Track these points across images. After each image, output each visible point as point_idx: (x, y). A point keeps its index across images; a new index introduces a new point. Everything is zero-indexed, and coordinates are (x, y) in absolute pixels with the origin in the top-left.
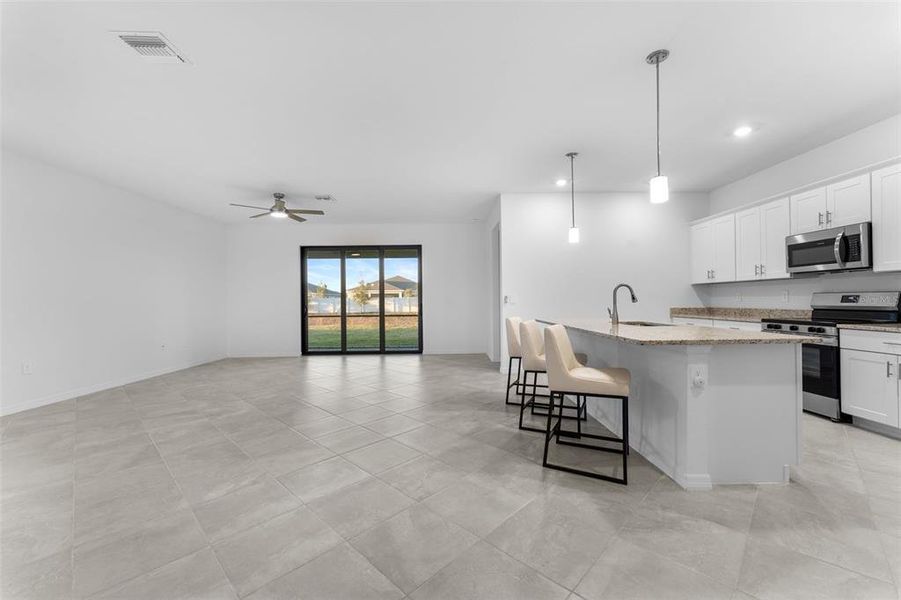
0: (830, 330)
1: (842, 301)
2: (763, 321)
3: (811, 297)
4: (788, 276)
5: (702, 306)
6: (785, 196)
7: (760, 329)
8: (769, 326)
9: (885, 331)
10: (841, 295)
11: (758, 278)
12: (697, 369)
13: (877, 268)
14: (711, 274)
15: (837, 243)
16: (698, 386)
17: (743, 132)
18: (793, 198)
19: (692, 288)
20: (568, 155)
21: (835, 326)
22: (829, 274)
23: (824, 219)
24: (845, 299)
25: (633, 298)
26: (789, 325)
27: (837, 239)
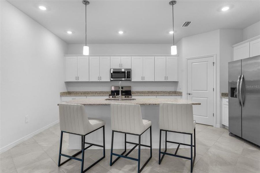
4: (109, 81)
5: (66, 91)
11: (99, 81)
13: (132, 80)
14: (77, 78)
17: (121, 33)
18: (111, 57)
19: (65, 84)
27: (126, 72)
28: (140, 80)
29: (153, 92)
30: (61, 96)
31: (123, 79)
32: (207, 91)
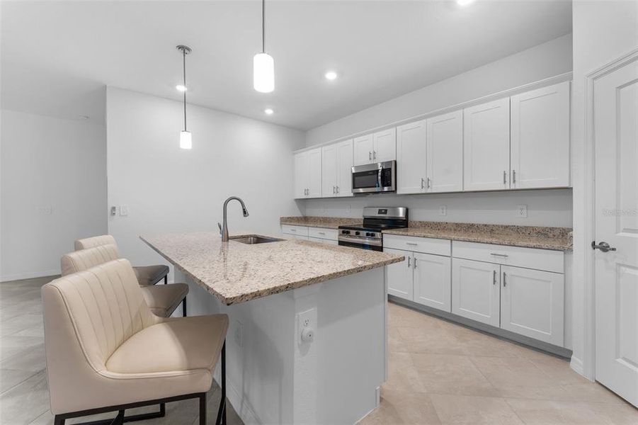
0: (378, 235)
1: (379, 213)
2: (340, 228)
3: (362, 210)
4: (352, 195)
5: (301, 216)
6: (350, 138)
7: (337, 234)
8: (343, 232)
9: (407, 235)
10: (378, 209)
11: (335, 196)
12: (306, 318)
13: (398, 192)
14: (307, 191)
15: (380, 174)
16: (306, 340)
17: (331, 76)
18: (355, 139)
19: (295, 202)
20: (180, 47)
21: (380, 232)
22: (371, 195)
23: (372, 156)
24: (380, 212)
25: (245, 212)
26: (355, 231)
27: (380, 171)
28: (418, 189)
29: (473, 225)
30: (281, 224)
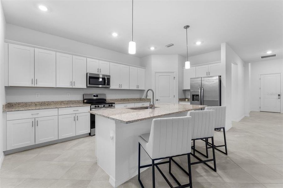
4: (86, 87)
6: (84, 57)
8: (96, 107)
11: (71, 87)
13: (111, 88)
15: (106, 80)
18: (87, 59)
19: (4, 90)
23: (99, 70)
27: (106, 78)
28: (117, 87)
31: (100, 86)
32: (170, 97)
